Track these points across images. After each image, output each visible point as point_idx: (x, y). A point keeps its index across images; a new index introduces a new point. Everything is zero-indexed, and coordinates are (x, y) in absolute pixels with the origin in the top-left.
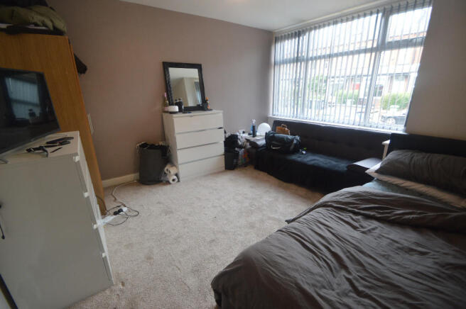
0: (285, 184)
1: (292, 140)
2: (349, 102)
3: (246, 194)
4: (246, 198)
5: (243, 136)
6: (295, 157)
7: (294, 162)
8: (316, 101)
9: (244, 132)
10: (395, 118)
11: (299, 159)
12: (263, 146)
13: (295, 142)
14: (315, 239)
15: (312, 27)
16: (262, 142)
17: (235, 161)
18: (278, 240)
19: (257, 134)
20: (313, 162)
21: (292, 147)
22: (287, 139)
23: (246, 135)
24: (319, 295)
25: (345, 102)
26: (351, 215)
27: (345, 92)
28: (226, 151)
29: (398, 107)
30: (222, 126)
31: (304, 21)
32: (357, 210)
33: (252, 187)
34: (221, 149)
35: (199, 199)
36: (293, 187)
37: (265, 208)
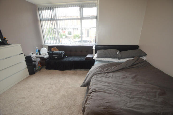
0: (64, 71)
1: (62, 53)
2: (63, 37)
3: (50, 83)
4: (52, 85)
5: (34, 56)
6: (65, 60)
7: (65, 61)
8: (53, 37)
9: (32, 54)
10: (78, 41)
11: (67, 60)
12: (48, 58)
13: (63, 54)
14: (106, 88)
15: (56, 6)
16: (47, 56)
17: (35, 69)
18: (98, 96)
19: (41, 53)
20: (73, 60)
21: (63, 56)
22: (59, 53)
23: (34, 55)
24: (129, 107)
25: (62, 37)
26: (104, 74)
27: (61, 34)
28: (27, 65)
29: (77, 38)
30: (22, 53)
31: (52, 3)
32: (105, 72)
33: (51, 78)
34: (24, 65)
35: (24, 98)
36: (68, 71)
37: (64, 85)
